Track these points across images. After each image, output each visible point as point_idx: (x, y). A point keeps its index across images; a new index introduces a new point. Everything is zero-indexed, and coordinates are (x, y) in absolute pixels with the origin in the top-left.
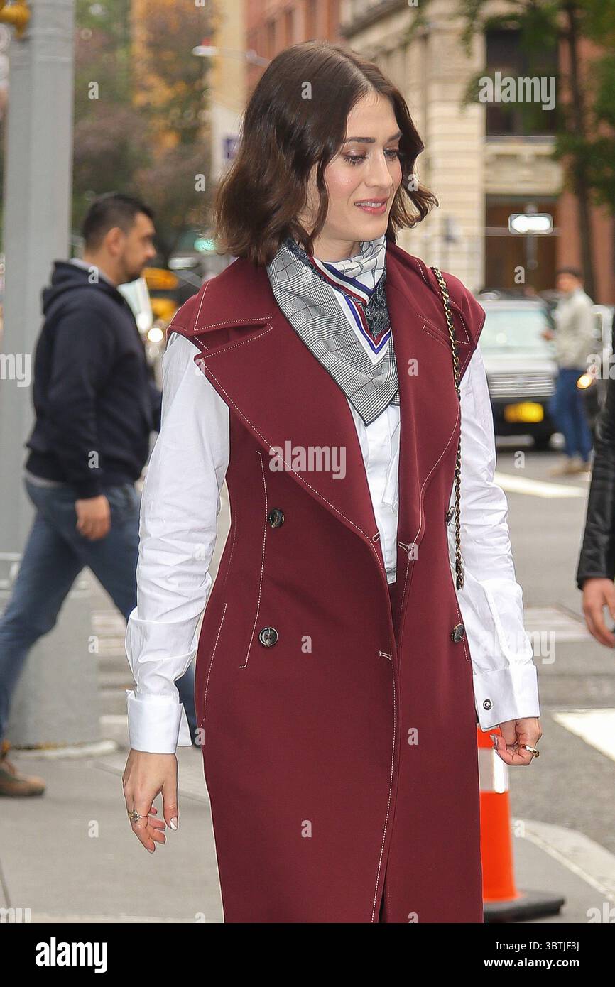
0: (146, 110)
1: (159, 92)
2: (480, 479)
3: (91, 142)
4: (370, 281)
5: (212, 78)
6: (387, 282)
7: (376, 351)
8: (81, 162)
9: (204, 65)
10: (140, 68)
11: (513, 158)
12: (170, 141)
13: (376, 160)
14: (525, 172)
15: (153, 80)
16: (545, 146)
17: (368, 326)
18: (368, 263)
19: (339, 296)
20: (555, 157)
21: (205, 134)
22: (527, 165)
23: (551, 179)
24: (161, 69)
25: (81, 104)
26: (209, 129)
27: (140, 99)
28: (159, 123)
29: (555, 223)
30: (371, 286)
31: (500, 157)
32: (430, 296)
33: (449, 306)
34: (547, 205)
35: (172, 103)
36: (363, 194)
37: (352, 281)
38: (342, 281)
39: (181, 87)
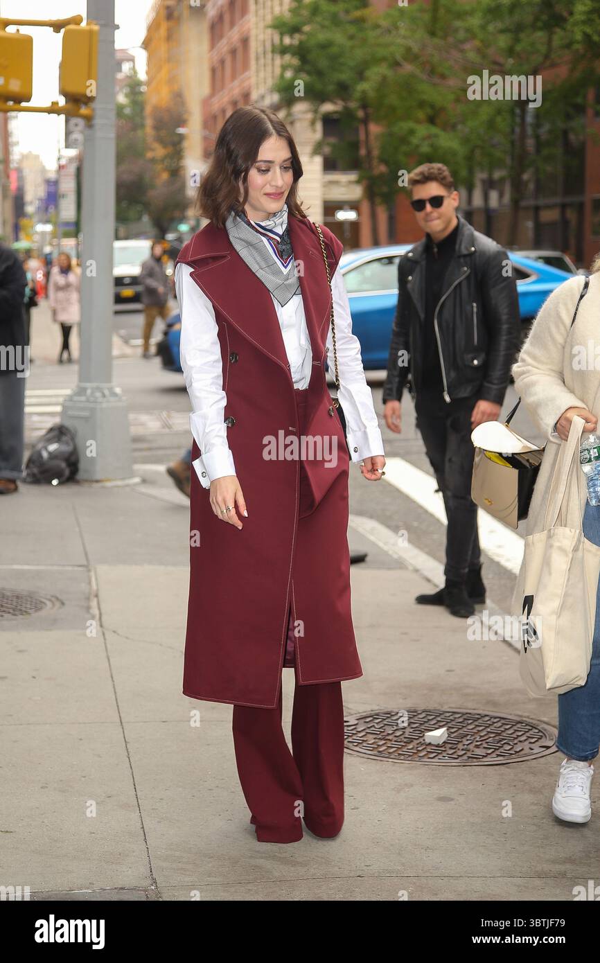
0: (153, 160)
1: (159, 151)
2: (344, 333)
3: (126, 177)
4: (280, 231)
5: (186, 144)
6: (289, 231)
7: (286, 267)
8: (120, 186)
9: (181, 138)
10: (150, 139)
11: (336, 183)
12: (165, 176)
13: (275, 172)
14: (343, 190)
15: (156, 146)
16: (353, 176)
17: (280, 254)
18: (278, 221)
19: (264, 239)
20: (358, 182)
21: (182, 172)
22: (343, 186)
23: (356, 193)
24: (160, 140)
25: (120, 159)
26: (184, 170)
27: (149, 155)
28: (159, 167)
29: (359, 214)
30: (281, 233)
31: (331, 183)
32: (313, 236)
33: (323, 241)
34: (354, 206)
35: (166, 157)
36: (269, 189)
37: (271, 231)
38: (265, 231)
39: (170, 149)
